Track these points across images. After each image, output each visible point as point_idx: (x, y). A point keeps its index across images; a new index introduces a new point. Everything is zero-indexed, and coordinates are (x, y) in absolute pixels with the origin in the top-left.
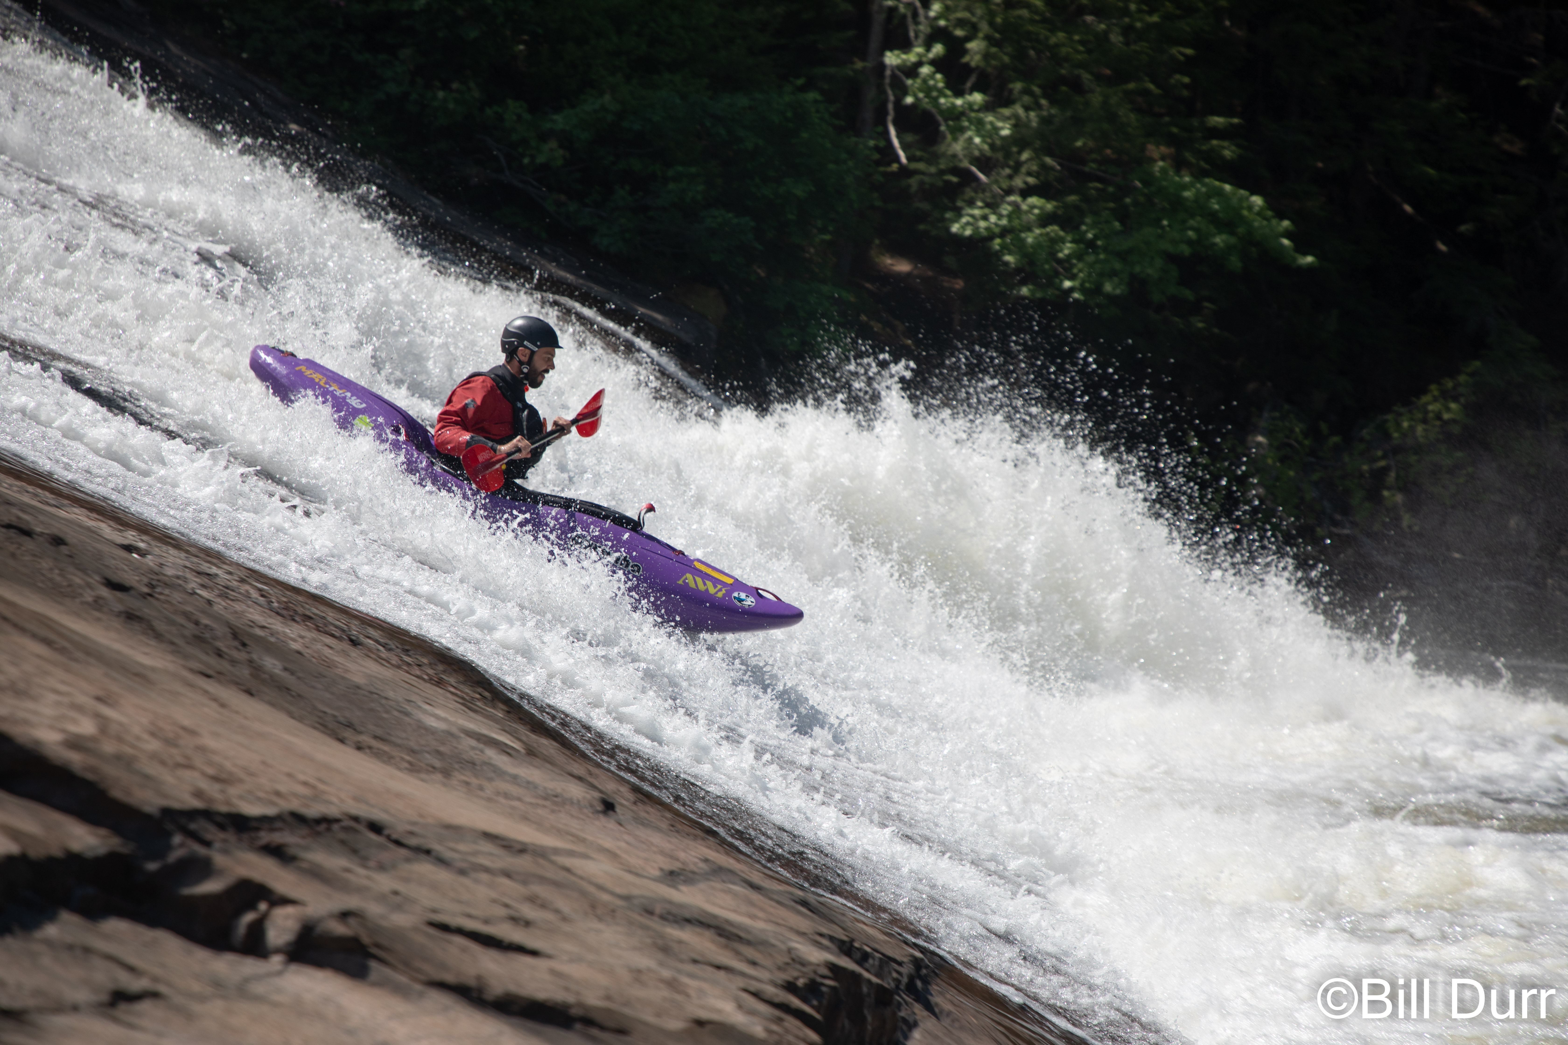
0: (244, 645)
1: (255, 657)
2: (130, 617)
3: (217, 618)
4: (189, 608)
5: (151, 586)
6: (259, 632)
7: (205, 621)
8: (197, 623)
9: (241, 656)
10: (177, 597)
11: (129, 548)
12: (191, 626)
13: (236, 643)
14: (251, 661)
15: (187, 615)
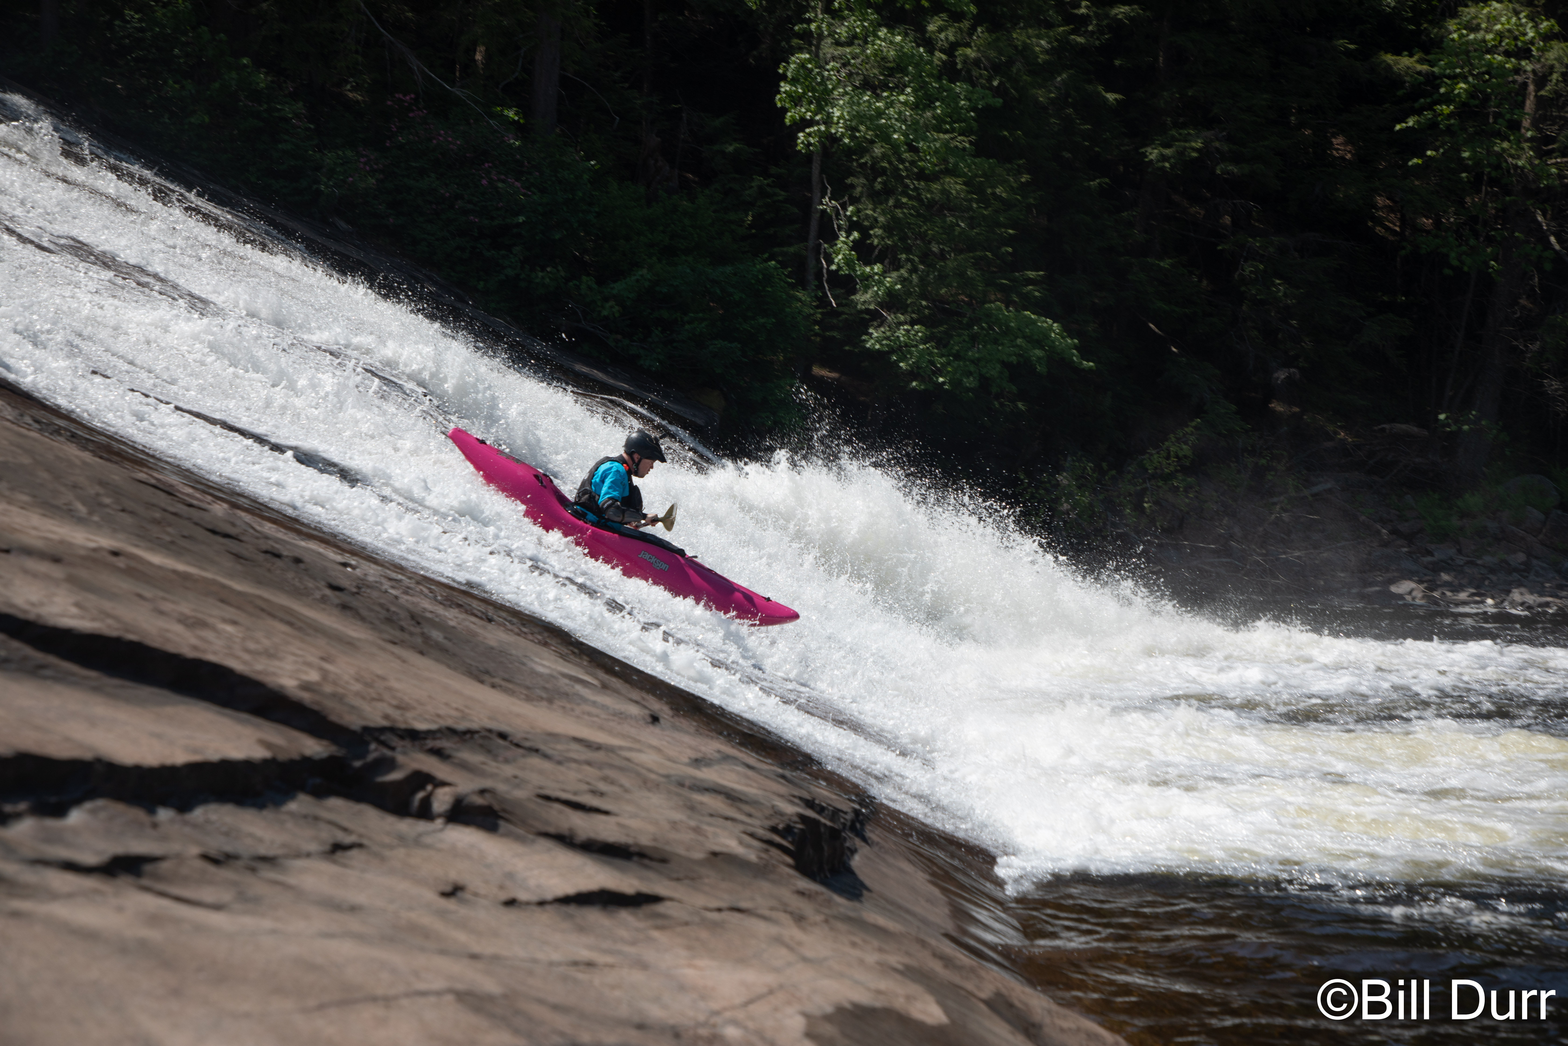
0: (418, 623)
1: (426, 630)
2: (344, 607)
3: (401, 607)
4: (382, 601)
5: (358, 588)
6: (428, 615)
7: (393, 609)
8: (388, 610)
9: (417, 630)
10: (375, 594)
11: (345, 565)
12: (384, 612)
13: (413, 622)
14: (423, 634)
15: (381, 605)
